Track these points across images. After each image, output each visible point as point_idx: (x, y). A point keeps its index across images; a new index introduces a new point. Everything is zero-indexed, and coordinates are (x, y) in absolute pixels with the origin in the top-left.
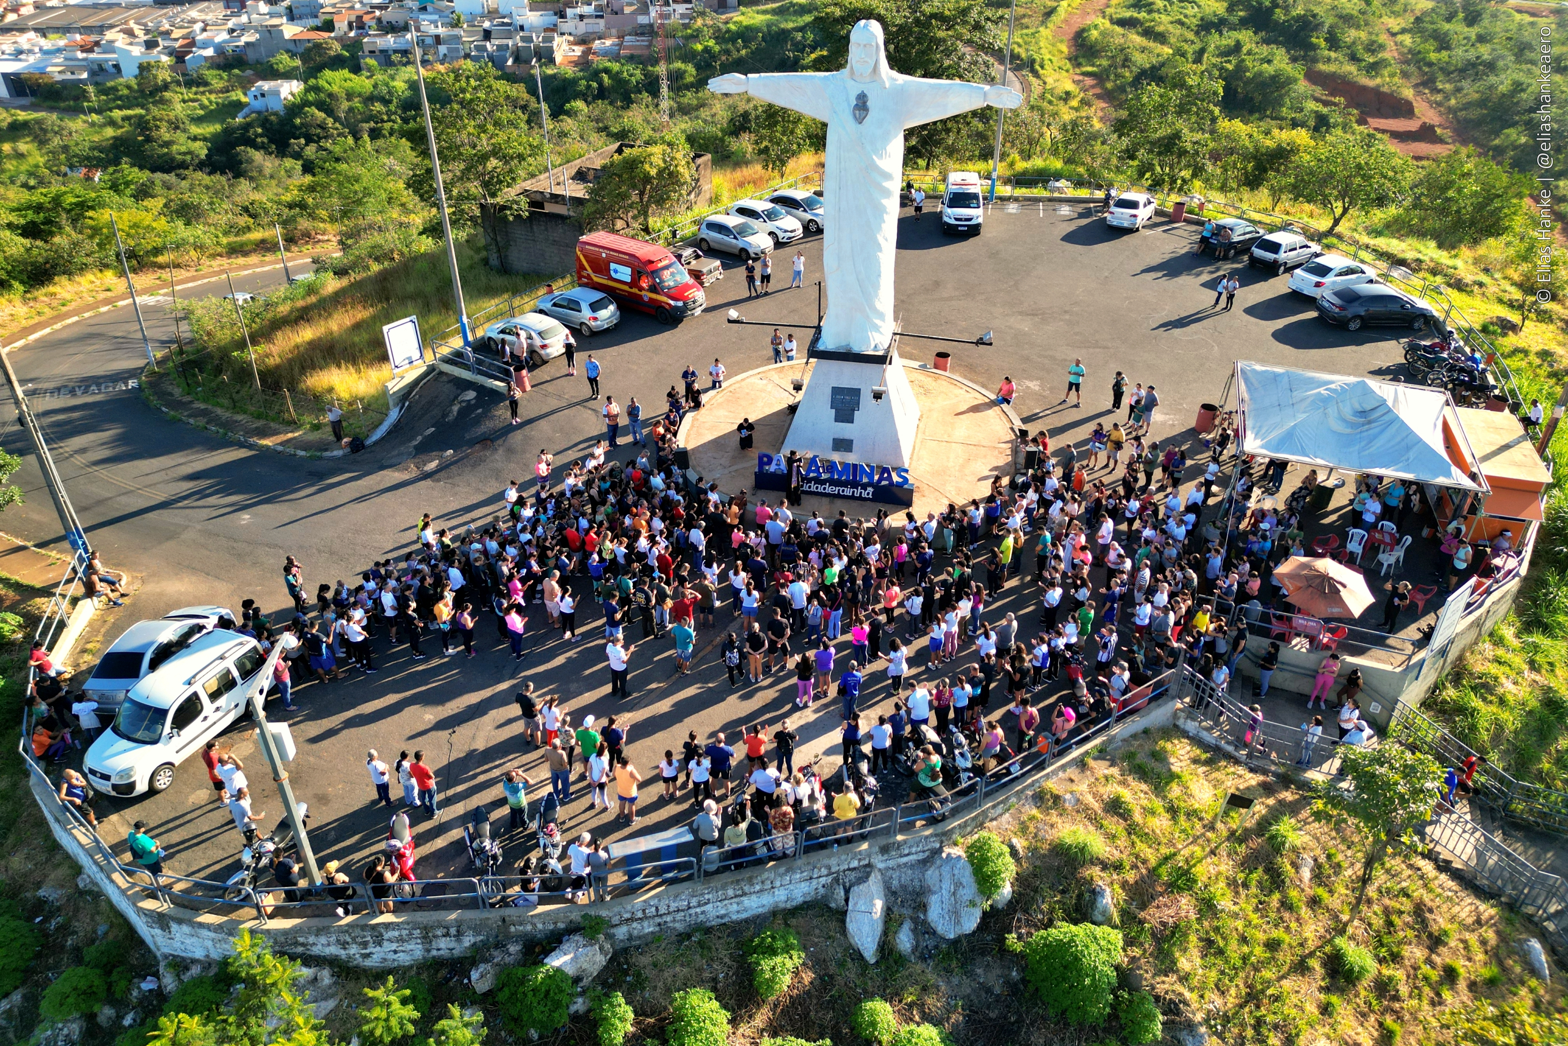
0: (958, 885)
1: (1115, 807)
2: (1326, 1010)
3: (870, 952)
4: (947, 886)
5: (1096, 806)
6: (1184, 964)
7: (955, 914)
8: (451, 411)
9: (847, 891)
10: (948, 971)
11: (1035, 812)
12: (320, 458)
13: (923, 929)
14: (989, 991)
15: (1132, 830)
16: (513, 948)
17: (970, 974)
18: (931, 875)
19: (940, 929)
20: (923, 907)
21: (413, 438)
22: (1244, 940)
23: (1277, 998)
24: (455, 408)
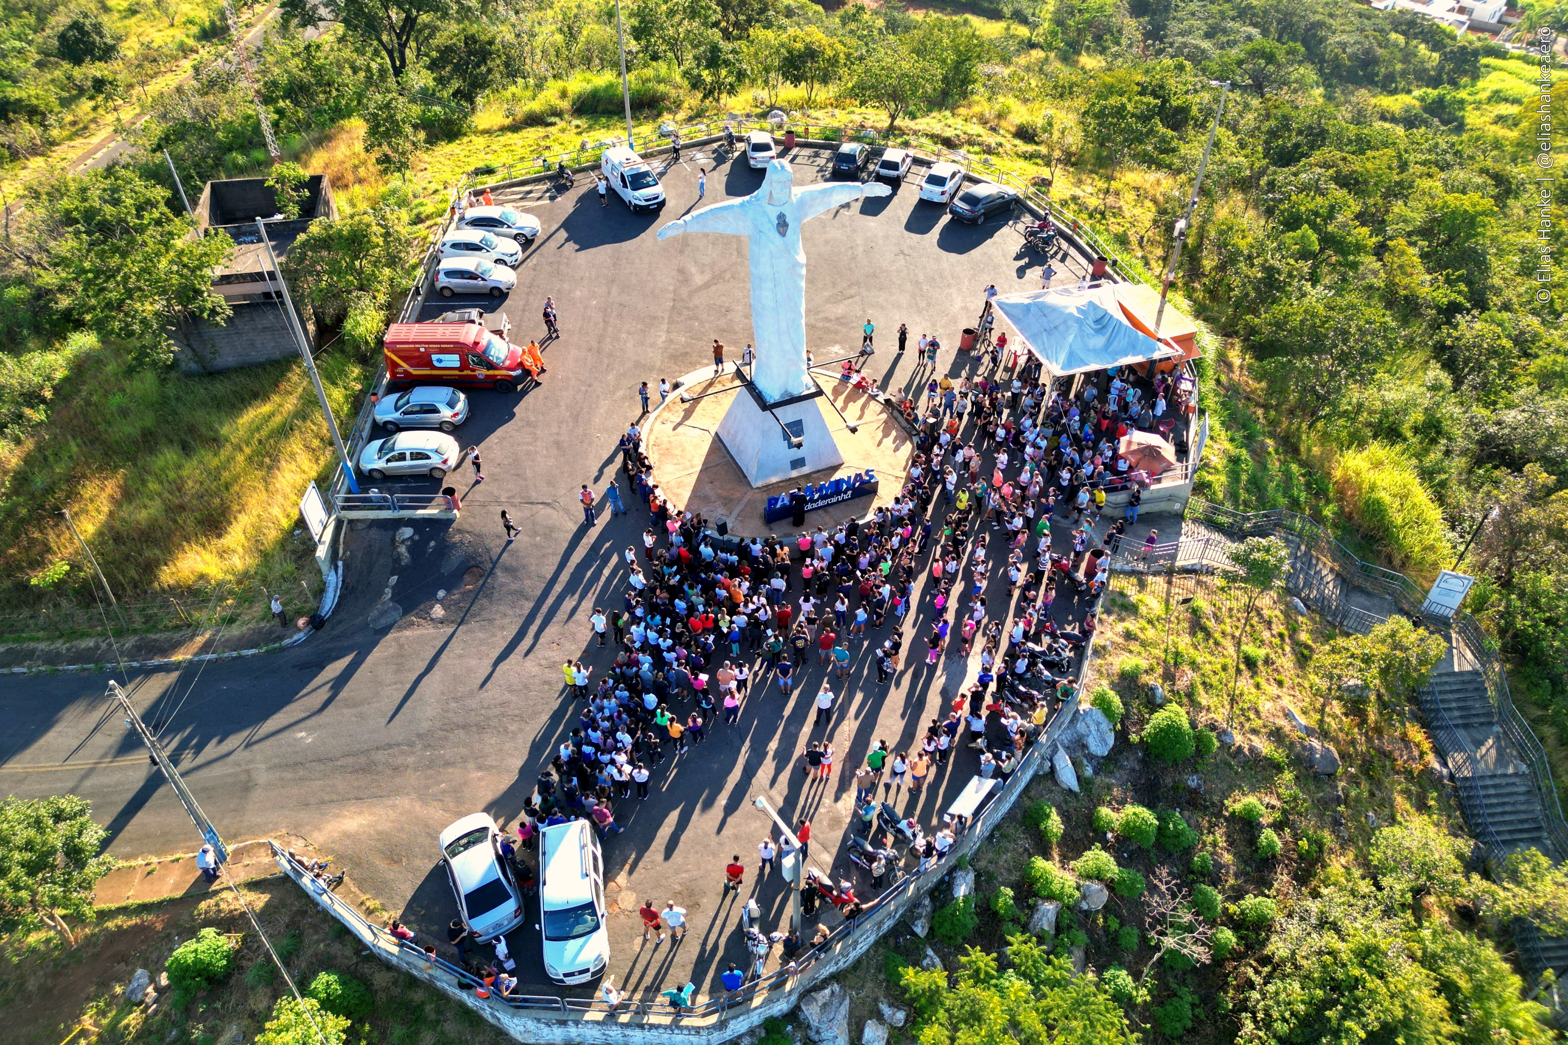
0: (1098, 724)
1: (1129, 636)
2: (1258, 686)
3: (1075, 787)
4: (1093, 728)
5: (1120, 640)
6: (1204, 702)
7: (1104, 741)
8: (399, 555)
9: (1051, 760)
10: (1111, 772)
11: (1099, 661)
12: (282, 649)
13: (1091, 757)
14: (1133, 770)
15: (1144, 644)
16: (927, 902)
17: (1122, 767)
18: (1081, 727)
19: (1099, 754)
20: (1085, 746)
21: (381, 593)
22: (1215, 673)
23: (1241, 695)
24: (403, 549)
